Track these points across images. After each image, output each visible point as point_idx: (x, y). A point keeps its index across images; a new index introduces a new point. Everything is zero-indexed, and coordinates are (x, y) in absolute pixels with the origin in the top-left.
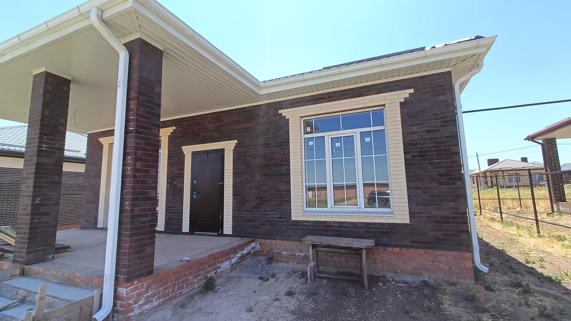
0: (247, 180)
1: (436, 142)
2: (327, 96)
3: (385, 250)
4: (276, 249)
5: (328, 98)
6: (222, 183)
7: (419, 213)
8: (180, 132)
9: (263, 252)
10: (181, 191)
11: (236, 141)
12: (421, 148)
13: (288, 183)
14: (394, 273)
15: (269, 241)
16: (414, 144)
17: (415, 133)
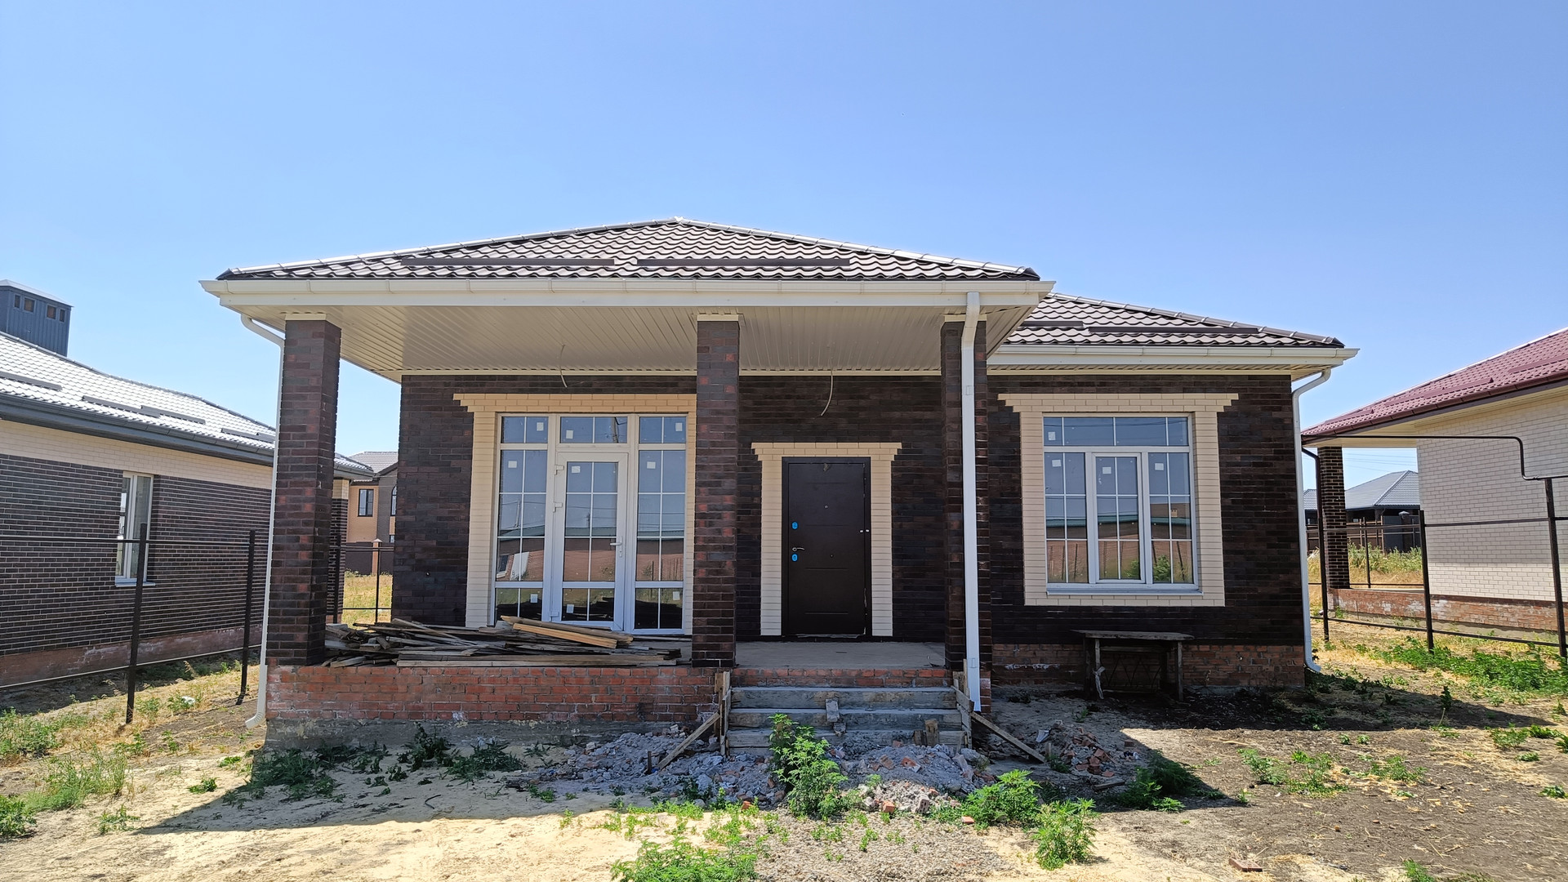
0: (926, 526)
1: (1267, 483)
3: (1188, 649)
6: (867, 531)
7: (1238, 590)
10: (752, 543)
11: (899, 445)
12: (1245, 489)
13: (1018, 536)
14: (1200, 684)
16: (1236, 483)
17: (1238, 465)
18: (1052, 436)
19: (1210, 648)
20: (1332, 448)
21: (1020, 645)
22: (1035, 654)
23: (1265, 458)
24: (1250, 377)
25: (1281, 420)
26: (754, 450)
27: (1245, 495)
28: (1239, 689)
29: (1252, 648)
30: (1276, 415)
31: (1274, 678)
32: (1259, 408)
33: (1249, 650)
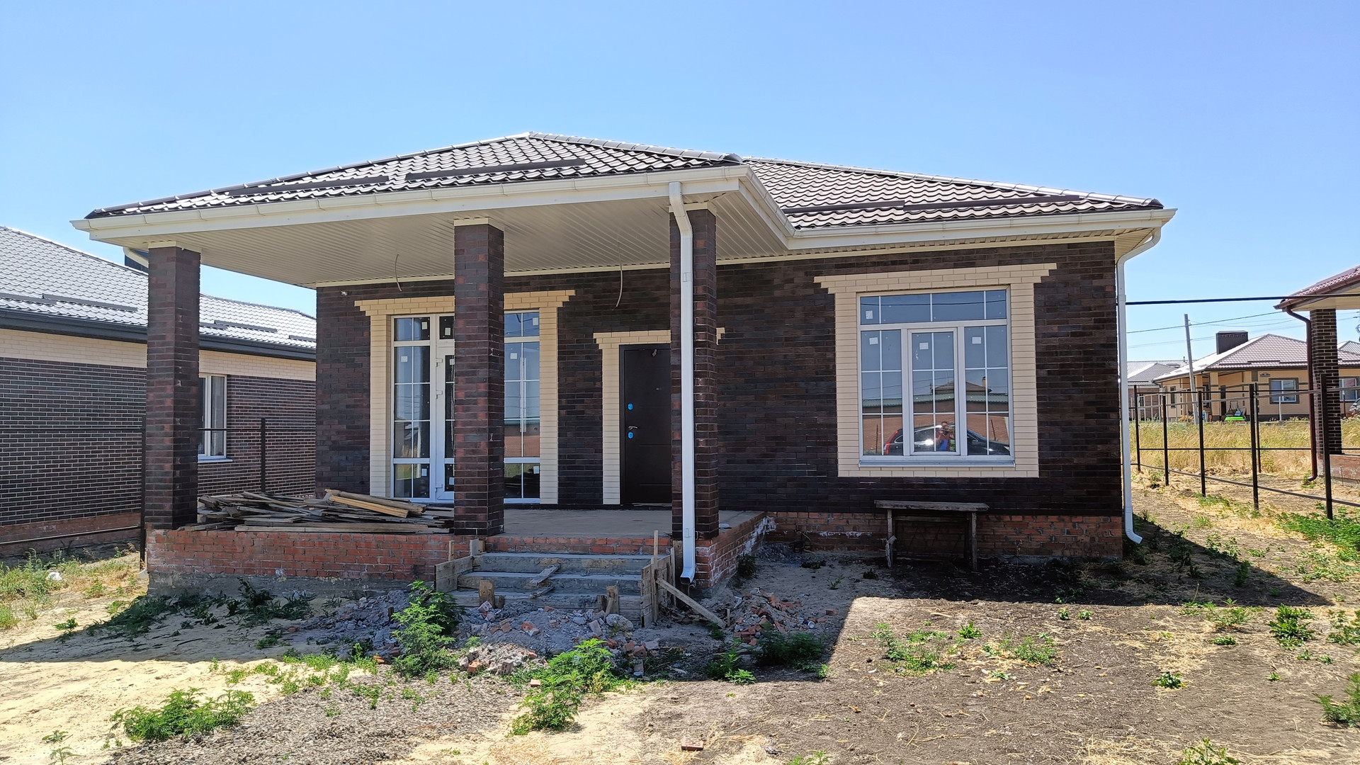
1: (1085, 353)
3: (1000, 520)
4: (808, 528)
7: (1054, 461)
8: (587, 302)
9: (783, 534)
10: (595, 425)
11: (722, 330)
12: (1062, 360)
13: (833, 412)
14: (1011, 553)
15: (794, 514)
16: (1051, 354)
17: (1055, 335)
18: (869, 315)
19: (1023, 518)
20: (1325, 310)
21: (835, 514)
22: (848, 522)
23: (1084, 328)
24: (1070, 246)
25: (1102, 288)
26: (595, 339)
27: (1062, 366)
28: (1051, 558)
29: (1066, 518)
30: (1096, 283)
31: (1090, 549)
32: (1078, 277)
33: (1063, 520)
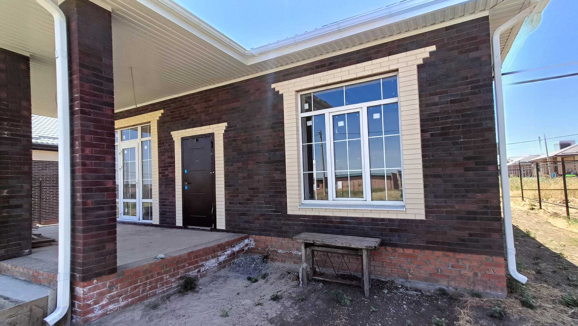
0: (239, 168)
1: (463, 116)
2: (327, 63)
3: (395, 251)
4: (272, 247)
5: (328, 66)
6: (213, 172)
7: (437, 207)
8: (168, 116)
9: (258, 250)
10: (173, 181)
11: (225, 124)
12: (442, 124)
13: (283, 171)
14: (403, 278)
15: (263, 238)
16: (434, 119)
17: (436, 104)
18: (306, 106)
19: (414, 251)
21: (286, 239)
22: (293, 245)
23: (462, 95)
24: (447, 28)
26: (172, 135)
27: (443, 129)
28: (438, 287)
29: (451, 254)
31: (474, 282)
32: (455, 53)
33: (448, 256)
